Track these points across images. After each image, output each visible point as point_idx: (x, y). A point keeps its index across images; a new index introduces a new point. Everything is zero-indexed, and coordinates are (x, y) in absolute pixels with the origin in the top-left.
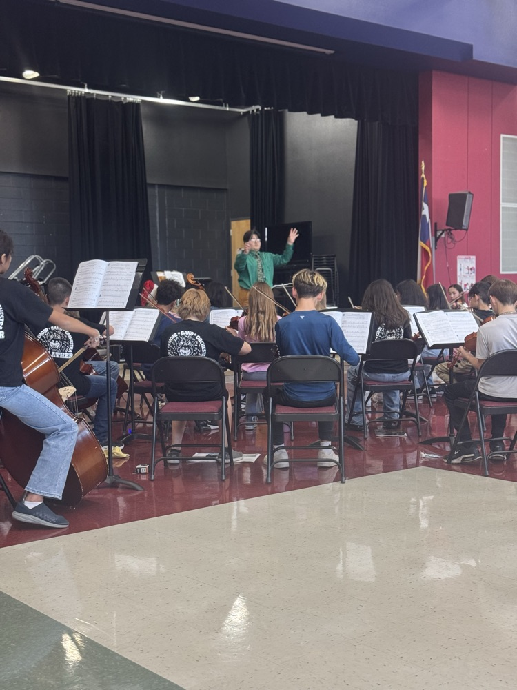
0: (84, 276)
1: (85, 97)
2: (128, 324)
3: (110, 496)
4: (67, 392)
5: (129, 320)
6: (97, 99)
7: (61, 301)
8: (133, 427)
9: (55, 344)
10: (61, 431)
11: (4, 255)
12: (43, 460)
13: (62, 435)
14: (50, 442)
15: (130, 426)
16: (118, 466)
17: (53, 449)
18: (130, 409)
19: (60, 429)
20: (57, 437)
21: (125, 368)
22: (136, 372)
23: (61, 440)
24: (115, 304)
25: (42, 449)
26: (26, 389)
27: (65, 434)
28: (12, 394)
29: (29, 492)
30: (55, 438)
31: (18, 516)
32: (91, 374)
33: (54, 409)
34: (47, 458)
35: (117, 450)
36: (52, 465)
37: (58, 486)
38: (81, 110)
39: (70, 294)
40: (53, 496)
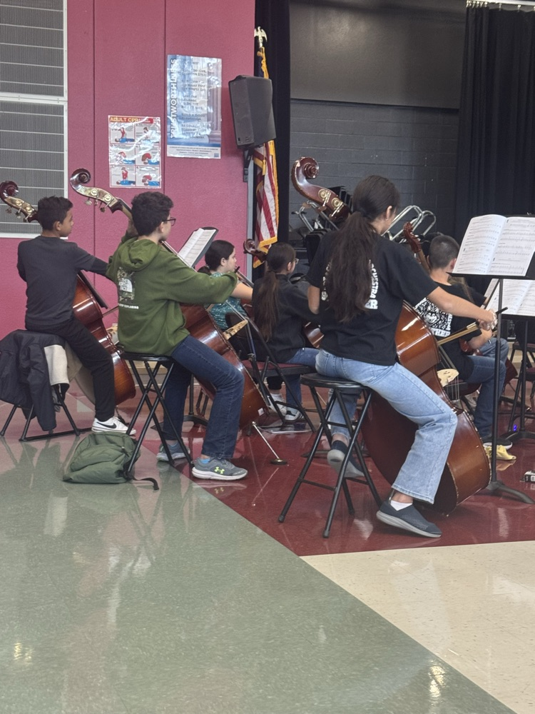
0: (475, 235)
1: (487, 8)
2: (524, 294)
3: (490, 505)
4: (448, 375)
5: (526, 290)
6: (502, 9)
7: (444, 265)
8: (522, 422)
9: (431, 318)
10: (437, 422)
11: (390, 207)
12: (414, 454)
13: (438, 427)
14: (424, 435)
15: (517, 421)
16: (501, 469)
17: (427, 443)
18: (519, 400)
19: (436, 420)
20: (433, 429)
21: (515, 348)
22: (528, 353)
23: (436, 432)
24: (511, 270)
25: (413, 442)
26: (399, 368)
27: (442, 426)
28: (384, 375)
29: (396, 491)
30: (429, 429)
31: (383, 517)
32: (474, 355)
33: (431, 396)
34: (418, 453)
35: (502, 450)
36: (425, 461)
37: (430, 487)
38: (481, 24)
39: (456, 256)
40: (424, 499)
